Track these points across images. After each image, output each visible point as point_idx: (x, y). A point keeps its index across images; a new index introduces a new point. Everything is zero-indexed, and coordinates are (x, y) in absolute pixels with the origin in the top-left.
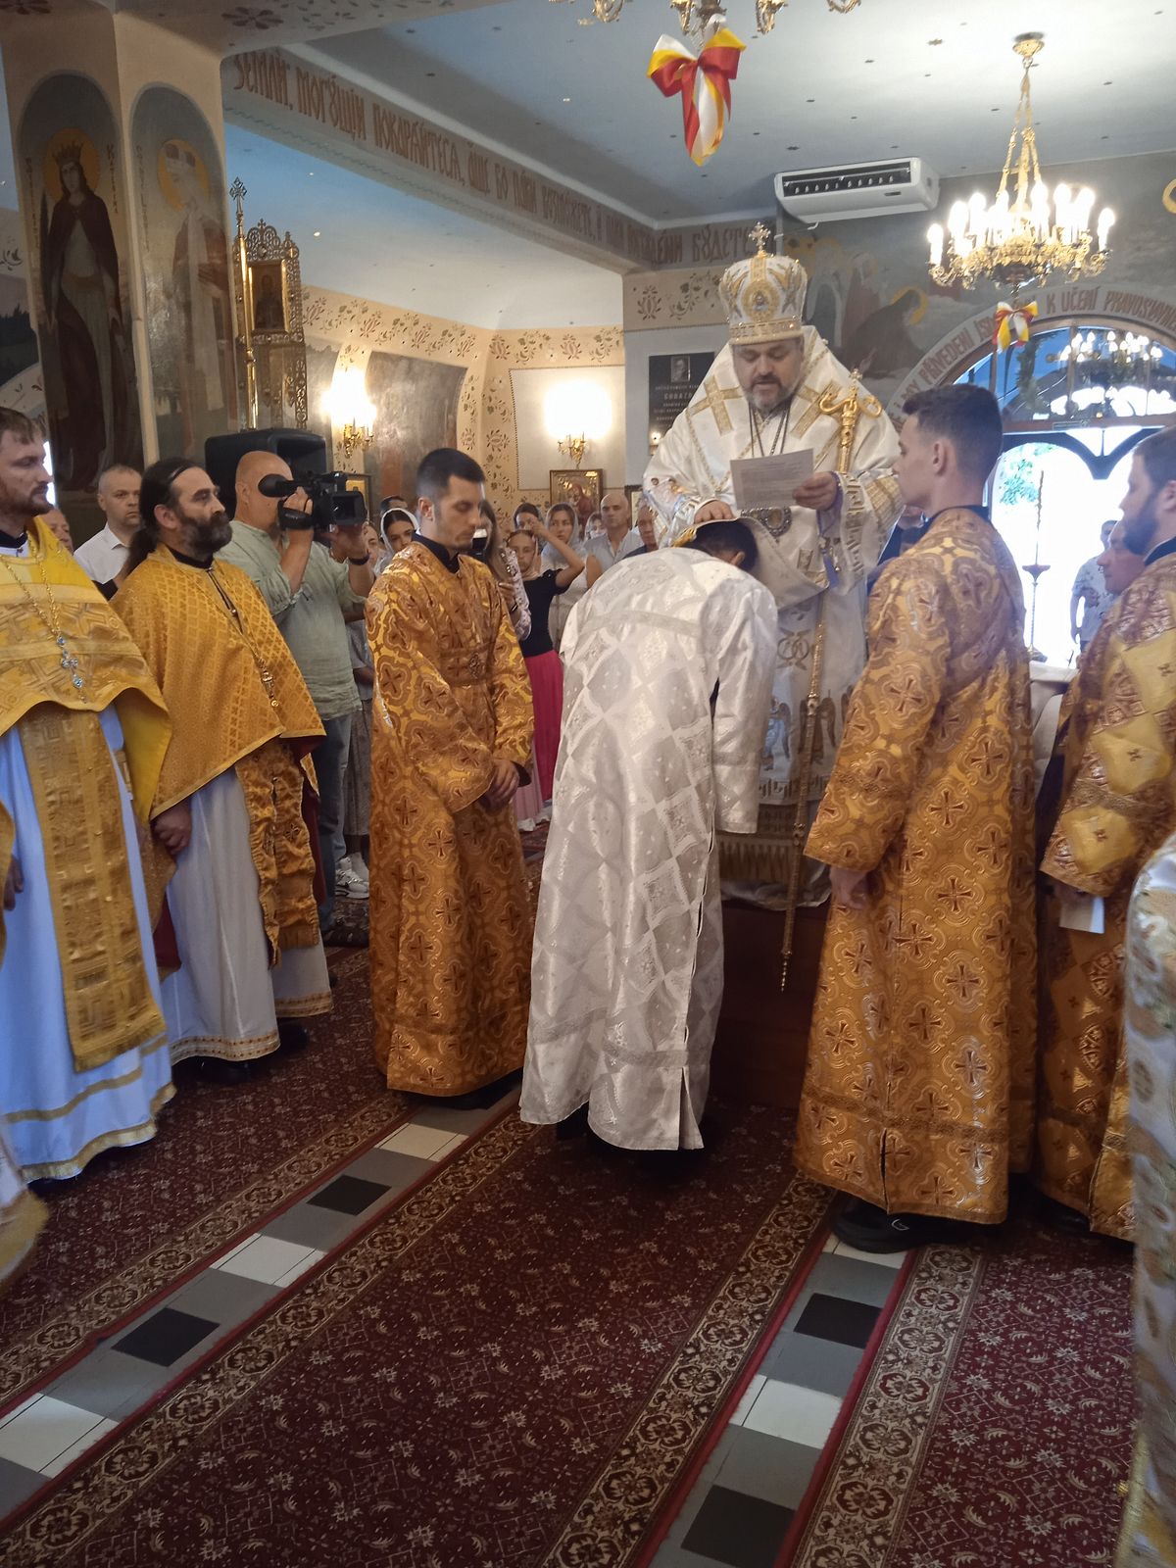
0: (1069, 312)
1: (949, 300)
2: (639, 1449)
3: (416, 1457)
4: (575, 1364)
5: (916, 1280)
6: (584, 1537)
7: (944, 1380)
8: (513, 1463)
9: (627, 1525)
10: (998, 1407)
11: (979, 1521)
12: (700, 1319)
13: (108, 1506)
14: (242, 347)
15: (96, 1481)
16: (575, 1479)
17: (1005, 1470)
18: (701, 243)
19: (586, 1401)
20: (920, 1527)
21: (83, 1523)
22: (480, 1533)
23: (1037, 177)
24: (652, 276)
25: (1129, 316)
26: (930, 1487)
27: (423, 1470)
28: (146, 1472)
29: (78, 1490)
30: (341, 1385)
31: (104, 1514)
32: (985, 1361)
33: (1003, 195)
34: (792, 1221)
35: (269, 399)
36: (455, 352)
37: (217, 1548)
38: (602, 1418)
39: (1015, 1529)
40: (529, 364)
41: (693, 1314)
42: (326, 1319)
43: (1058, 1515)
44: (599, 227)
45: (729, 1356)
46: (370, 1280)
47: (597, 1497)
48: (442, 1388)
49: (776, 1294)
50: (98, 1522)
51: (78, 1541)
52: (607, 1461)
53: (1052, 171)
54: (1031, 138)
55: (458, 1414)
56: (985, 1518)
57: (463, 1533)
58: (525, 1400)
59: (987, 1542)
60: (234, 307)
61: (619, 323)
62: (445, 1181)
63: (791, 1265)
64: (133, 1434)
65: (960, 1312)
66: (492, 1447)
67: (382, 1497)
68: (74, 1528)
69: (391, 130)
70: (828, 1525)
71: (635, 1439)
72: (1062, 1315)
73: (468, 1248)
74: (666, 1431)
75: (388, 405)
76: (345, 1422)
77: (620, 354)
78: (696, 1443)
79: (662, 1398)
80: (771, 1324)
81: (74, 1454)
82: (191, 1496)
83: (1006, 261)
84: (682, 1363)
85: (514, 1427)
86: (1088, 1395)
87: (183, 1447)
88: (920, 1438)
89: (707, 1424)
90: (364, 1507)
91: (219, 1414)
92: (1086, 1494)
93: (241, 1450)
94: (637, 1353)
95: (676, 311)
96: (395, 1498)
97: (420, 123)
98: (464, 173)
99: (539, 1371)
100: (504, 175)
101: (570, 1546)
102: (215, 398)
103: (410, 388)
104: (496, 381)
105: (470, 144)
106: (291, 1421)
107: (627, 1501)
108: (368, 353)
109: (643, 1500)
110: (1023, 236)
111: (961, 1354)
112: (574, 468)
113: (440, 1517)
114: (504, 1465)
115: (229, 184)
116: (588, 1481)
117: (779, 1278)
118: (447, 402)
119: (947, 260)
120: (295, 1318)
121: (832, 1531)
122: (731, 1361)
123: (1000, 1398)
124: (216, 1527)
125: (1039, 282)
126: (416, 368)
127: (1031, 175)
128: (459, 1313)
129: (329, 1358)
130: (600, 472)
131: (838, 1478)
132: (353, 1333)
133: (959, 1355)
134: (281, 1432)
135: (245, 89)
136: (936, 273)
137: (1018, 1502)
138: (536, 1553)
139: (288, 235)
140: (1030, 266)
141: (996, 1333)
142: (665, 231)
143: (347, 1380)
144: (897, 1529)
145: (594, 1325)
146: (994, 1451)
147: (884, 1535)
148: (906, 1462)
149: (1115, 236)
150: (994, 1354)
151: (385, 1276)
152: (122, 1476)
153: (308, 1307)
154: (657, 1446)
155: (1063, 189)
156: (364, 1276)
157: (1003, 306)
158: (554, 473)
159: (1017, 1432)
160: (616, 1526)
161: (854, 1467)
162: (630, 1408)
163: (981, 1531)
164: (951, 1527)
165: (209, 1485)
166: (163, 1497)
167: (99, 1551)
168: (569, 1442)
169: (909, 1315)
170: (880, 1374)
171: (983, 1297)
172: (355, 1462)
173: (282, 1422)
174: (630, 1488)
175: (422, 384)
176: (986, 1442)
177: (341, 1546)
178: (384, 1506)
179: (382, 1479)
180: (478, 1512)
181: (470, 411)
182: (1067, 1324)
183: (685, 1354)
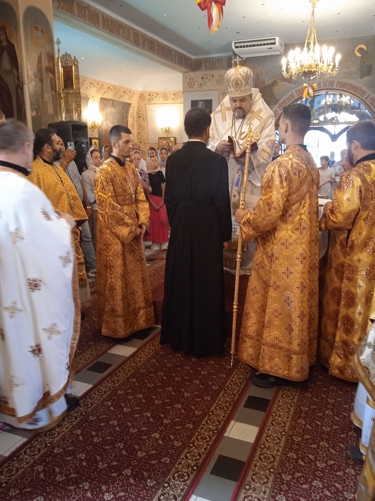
0: (325, 88)
1: (287, 83)
2: (196, 444)
3: (125, 448)
4: (174, 418)
5: (281, 391)
6: (179, 471)
7: (291, 421)
8: (156, 449)
9: (192, 467)
10: (308, 429)
11: (303, 464)
12: (213, 404)
13: (25, 465)
14: (60, 94)
15: (21, 457)
16: (176, 454)
17: (310, 448)
18: (208, 63)
19: (178, 430)
20: (285, 466)
21: (17, 470)
22: (146, 471)
23: (317, 43)
24: (192, 74)
25: (344, 89)
26: (287, 454)
27: (127, 451)
28: (37, 454)
29: (15, 460)
30: (99, 426)
31: (24, 467)
32: (303, 415)
33: (305, 48)
34: (242, 374)
35: (69, 111)
36: (128, 98)
37: (62, 478)
38: (183, 435)
39: (314, 465)
40: (152, 102)
41: (211, 403)
42: (94, 406)
43: (327, 461)
44: (175, 57)
45: (223, 415)
46: (107, 393)
47: (183, 459)
48: (132, 426)
49: (237, 396)
50: (22, 470)
51: (16, 476)
52: (185, 448)
53: (321, 41)
54: (314, 31)
55: (138, 434)
56: (305, 462)
57: (140, 471)
58: (159, 430)
59: (305, 470)
60: (57, 80)
61: (181, 90)
62: (130, 362)
63: (242, 387)
64: (32, 442)
65: (295, 400)
66: (149, 444)
67: (114, 461)
68: (14, 472)
69: (108, 24)
70: (256, 466)
71: (194, 441)
72: (327, 401)
73: (139, 383)
74: (204, 438)
75: (106, 115)
76: (101, 438)
77: (181, 100)
78: (214, 442)
79: (202, 428)
80: (235, 405)
81: (13, 449)
82: (52, 461)
83: (306, 70)
84: (208, 417)
85: (155, 438)
86: (336, 425)
87: (49, 446)
88: (284, 439)
89: (217, 436)
90: (108, 464)
91: (60, 436)
92: (335, 454)
93: (68, 447)
94: (194, 415)
95: (200, 85)
96: (118, 461)
97: (117, 21)
98: (132, 39)
99: (163, 421)
100: (144, 40)
101: (175, 474)
102: (51, 111)
103: (113, 110)
104: (141, 108)
105: (134, 29)
106: (84, 437)
107: (192, 460)
108: (99, 98)
109: (197, 460)
110: (311, 62)
111: (296, 413)
112: (166, 136)
113: (133, 466)
114: (153, 450)
115: (55, 40)
116: (180, 454)
117: (238, 391)
118: (125, 115)
119: (287, 70)
120: (83, 405)
121: (257, 468)
122: (224, 417)
123: (308, 426)
124: (61, 471)
125: (316, 77)
126: (115, 103)
127: (314, 43)
128: (137, 403)
129: (95, 418)
130: (175, 138)
131: (258, 451)
132: (102, 410)
133: (295, 413)
134: (80, 441)
135: (60, 9)
136: (284, 73)
137: (315, 458)
138: (164, 477)
139: (75, 57)
140: (314, 72)
141: (306, 407)
142: (196, 60)
143: (101, 424)
144: (277, 467)
145: (180, 406)
146: (307, 443)
147: (274, 469)
148: (280, 446)
149: (341, 63)
150: (306, 413)
151: (112, 392)
152: (29, 455)
153: (88, 402)
154: (201, 443)
155: (325, 47)
156: (105, 392)
157: (305, 85)
158: (160, 138)
159: (314, 436)
160: (189, 468)
161: (263, 448)
162: (192, 431)
163: (303, 466)
164: (294, 466)
165: (58, 458)
166: (43, 462)
167: (23, 479)
168: (173, 442)
169: (279, 401)
170: (271, 419)
171: (302, 396)
172: (105, 450)
173: (81, 438)
174: (193, 456)
175: (117, 109)
176: (304, 440)
177: (101, 475)
178: (115, 463)
179: (114, 455)
180: (145, 464)
181: (132, 117)
182: (328, 403)
183: (209, 415)
